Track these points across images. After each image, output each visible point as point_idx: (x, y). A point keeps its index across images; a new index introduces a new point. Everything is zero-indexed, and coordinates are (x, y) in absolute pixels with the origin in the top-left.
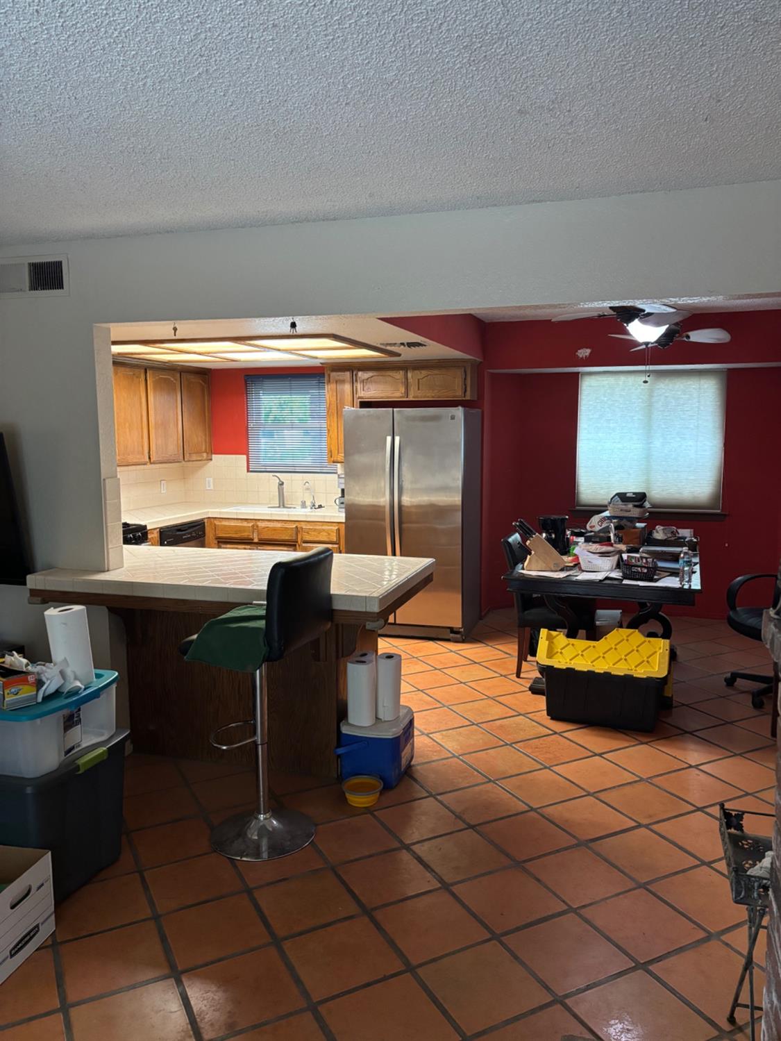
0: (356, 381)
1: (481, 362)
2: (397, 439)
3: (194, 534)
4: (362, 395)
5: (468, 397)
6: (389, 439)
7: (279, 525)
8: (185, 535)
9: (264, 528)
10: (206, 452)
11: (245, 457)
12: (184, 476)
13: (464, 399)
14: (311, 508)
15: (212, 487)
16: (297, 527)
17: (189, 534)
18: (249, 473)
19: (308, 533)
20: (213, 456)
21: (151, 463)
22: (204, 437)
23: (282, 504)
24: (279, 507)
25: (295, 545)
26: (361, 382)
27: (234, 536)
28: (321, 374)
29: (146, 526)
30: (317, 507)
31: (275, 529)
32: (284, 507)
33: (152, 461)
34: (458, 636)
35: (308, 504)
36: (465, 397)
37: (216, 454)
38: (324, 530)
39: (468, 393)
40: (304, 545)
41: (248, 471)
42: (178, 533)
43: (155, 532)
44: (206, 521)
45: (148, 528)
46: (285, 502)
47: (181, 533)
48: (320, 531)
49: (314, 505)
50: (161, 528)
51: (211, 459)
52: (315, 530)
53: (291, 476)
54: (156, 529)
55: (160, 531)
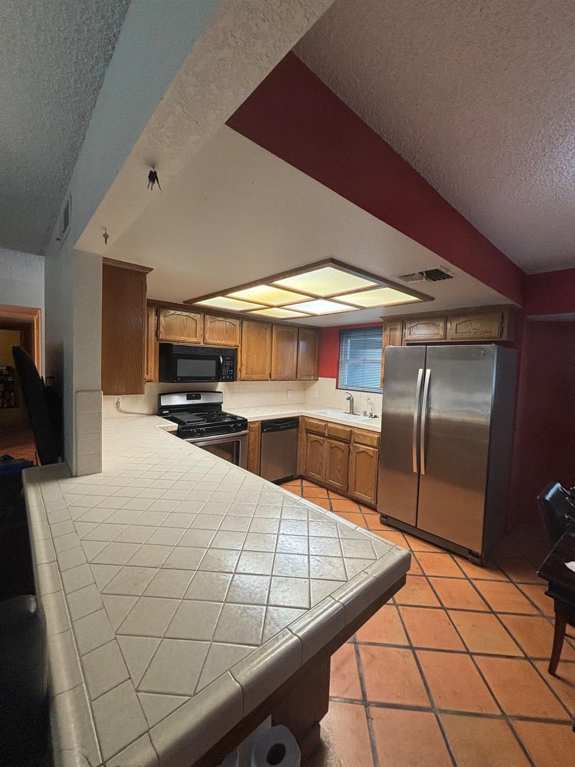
0: (405, 328)
1: (521, 309)
2: (428, 371)
3: (289, 426)
4: (408, 339)
5: (504, 338)
6: (421, 371)
7: (340, 427)
8: (282, 426)
9: (331, 428)
10: (314, 375)
11: (335, 379)
12: (305, 388)
13: (500, 340)
14: (370, 417)
15: (317, 397)
16: (351, 430)
17: (285, 425)
18: (337, 390)
19: (358, 436)
20: (319, 378)
21: (272, 380)
22: (313, 367)
23: (352, 412)
24: (350, 413)
25: (350, 443)
26: (408, 329)
27: (314, 430)
28: (380, 326)
29: (247, 420)
30: (373, 416)
31: (337, 430)
32: (353, 414)
33: (272, 378)
34: (477, 560)
35: (368, 414)
36: (500, 338)
37: (320, 377)
38: (369, 436)
39: (505, 334)
40: (355, 444)
41: (337, 388)
42: (277, 424)
43: (258, 423)
44: (300, 418)
45: (248, 421)
46: (354, 410)
47: (279, 424)
48: (365, 437)
49: (372, 415)
50: (262, 421)
51: (318, 380)
52: (363, 435)
53: (361, 394)
54: (259, 421)
55: (262, 423)
